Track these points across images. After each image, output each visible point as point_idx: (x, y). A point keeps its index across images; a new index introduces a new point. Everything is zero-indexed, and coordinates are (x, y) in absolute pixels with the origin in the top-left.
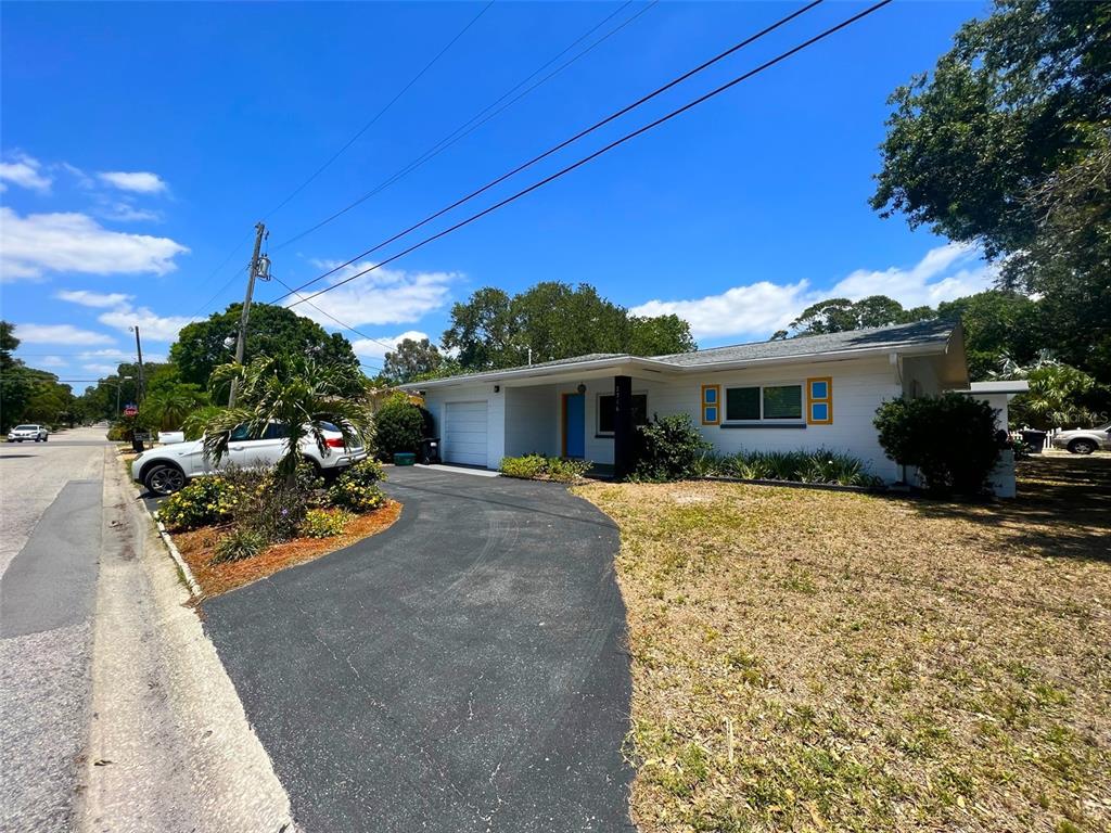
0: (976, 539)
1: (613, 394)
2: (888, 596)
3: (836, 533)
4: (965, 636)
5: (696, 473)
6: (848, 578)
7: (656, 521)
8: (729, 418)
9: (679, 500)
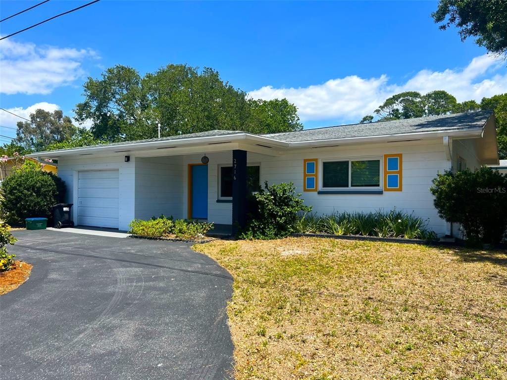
0: (496, 277)
1: (232, 166)
2: (434, 322)
3: (400, 276)
4: (482, 348)
5: (298, 231)
6: (406, 310)
7: (264, 271)
8: (325, 185)
9: (283, 253)
